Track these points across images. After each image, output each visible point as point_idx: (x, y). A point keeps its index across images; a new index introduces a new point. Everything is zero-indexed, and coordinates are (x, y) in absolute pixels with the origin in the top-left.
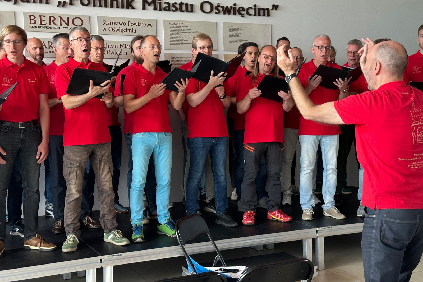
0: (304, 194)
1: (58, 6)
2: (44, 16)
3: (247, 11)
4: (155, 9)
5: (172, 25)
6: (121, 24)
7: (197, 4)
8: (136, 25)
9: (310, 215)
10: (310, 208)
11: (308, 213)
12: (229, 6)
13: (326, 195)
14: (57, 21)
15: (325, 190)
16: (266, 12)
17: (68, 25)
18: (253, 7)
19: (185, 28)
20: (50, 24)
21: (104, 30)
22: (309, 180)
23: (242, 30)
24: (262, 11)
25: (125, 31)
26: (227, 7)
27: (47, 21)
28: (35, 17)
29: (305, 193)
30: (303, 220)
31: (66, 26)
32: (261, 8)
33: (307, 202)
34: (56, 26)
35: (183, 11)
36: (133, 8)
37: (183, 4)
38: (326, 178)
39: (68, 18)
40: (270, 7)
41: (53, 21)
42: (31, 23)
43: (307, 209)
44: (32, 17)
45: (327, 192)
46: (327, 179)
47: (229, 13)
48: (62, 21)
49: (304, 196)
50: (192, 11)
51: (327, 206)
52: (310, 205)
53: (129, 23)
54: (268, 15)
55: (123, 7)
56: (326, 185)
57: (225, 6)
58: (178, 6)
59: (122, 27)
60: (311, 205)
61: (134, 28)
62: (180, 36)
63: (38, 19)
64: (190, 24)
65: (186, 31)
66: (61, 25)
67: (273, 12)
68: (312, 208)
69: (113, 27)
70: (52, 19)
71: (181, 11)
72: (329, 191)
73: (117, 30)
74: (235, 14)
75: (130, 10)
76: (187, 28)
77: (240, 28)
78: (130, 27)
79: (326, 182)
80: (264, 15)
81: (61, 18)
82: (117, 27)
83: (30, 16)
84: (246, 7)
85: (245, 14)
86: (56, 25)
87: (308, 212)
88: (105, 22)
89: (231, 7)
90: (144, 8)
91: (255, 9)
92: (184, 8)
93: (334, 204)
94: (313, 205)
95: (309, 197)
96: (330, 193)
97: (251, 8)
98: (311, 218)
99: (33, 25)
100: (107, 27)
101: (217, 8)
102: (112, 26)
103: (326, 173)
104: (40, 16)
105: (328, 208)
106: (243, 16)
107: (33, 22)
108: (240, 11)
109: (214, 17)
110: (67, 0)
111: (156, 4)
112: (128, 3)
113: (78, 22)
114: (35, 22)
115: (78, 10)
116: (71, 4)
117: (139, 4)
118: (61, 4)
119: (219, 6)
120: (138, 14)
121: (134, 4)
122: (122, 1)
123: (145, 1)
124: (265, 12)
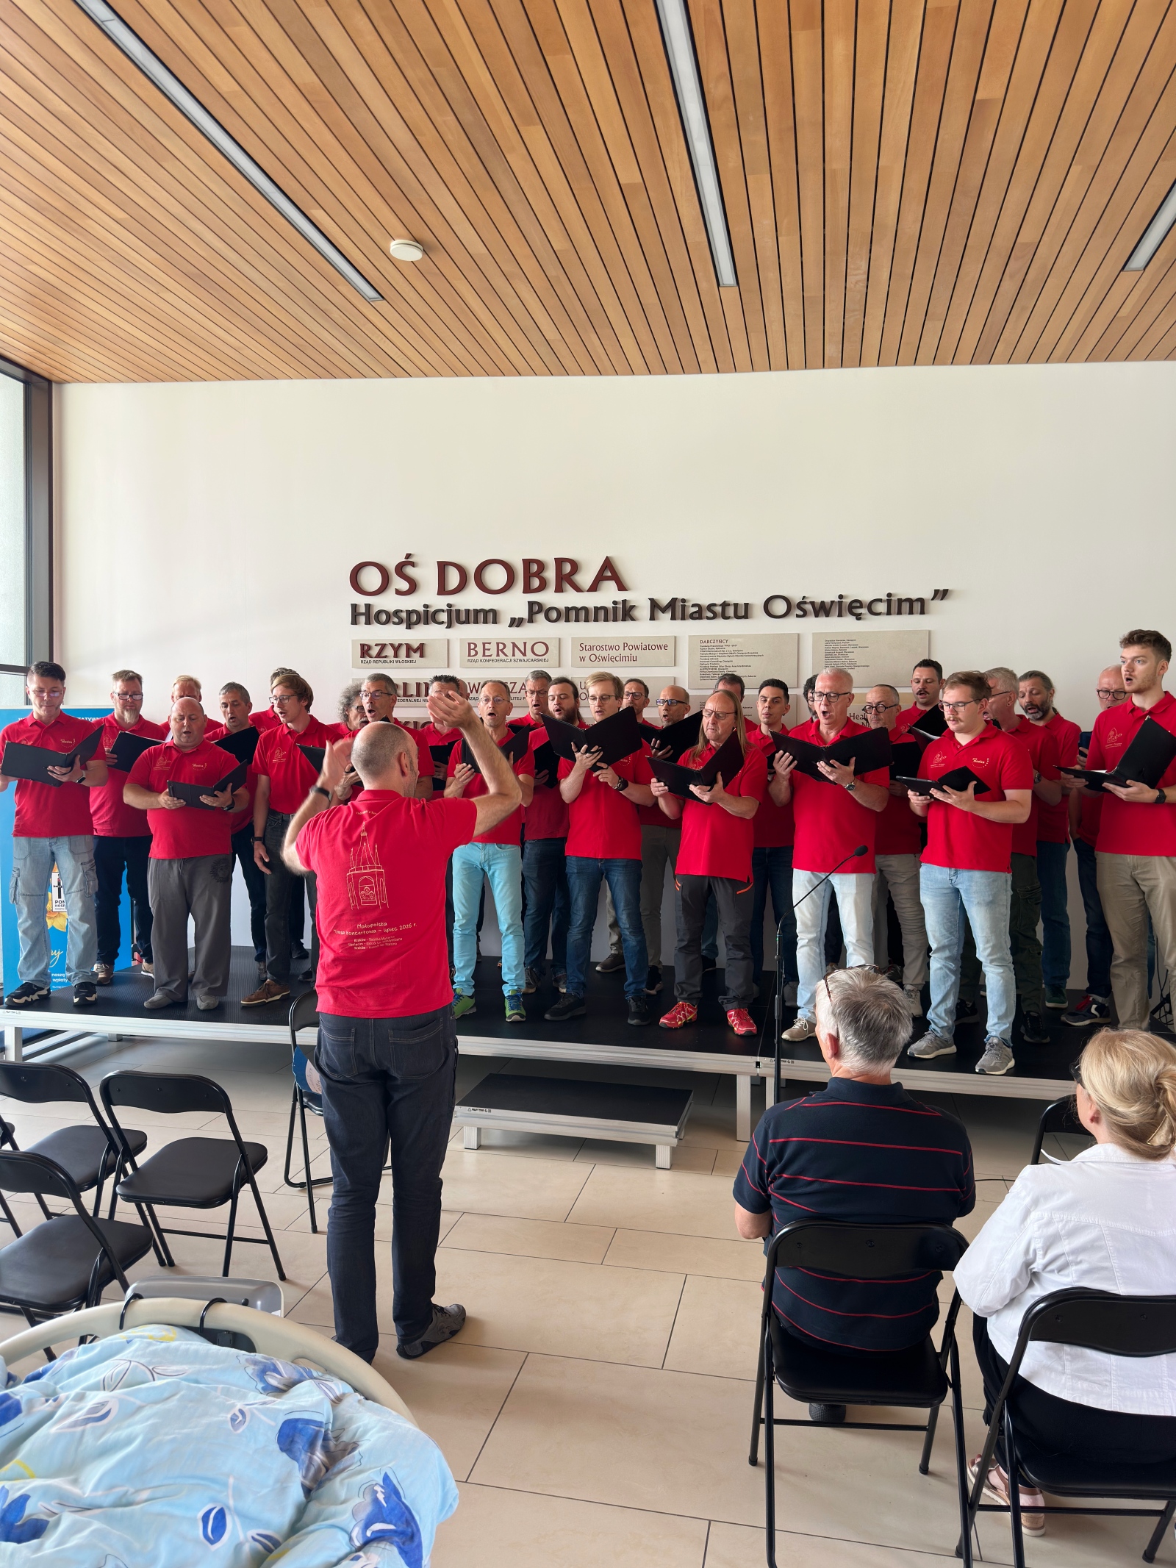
1: (510, 626)
2: (490, 643)
3: (870, 607)
4: (673, 618)
5: (705, 644)
6: (611, 648)
7: (758, 602)
8: (637, 648)
10: (806, 1017)
12: (827, 599)
14: (509, 650)
16: (917, 605)
17: (524, 654)
18: (885, 598)
19: (731, 649)
20: (498, 655)
21: (582, 659)
23: (855, 646)
24: (905, 605)
25: (618, 659)
26: (823, 602)
27: (494, 651)
28: (476, 646)
31: (522, 657)
32: (904, 598)
34: (506, 658)
35: (728, 618)
36: (633, 619)
37: (729, 605)
39: (525, 643)
40: (927, 595)
41: (502, 651)
42: (469, 655)
44: (472, 646)
47: (827, 615)
48: (516, 649)
50: (746, 616)
53: (625, 645)
54: (922, 612)
55: (615, 620)
57: (818, 600)
58: (719, 609)
59: (613, 653)
60: (812, 1011)
61: (634, 653)
62: (721, 664)
63: (480, 649)
64: (740, 640)
65: (732, 654)
66: (514, 655)
67: (934, 605)
69: (598, 653)
70: (501, 647)
71: (725, 617)
73: (604, 659)
74: (841, 615)
75: (629, 623)
76: (735, 648)
77: (851, 643)
78: (627, 653)
80: (911, 612)
81: (514, 645)
82: (604, 653)
83: (469, 644)
84: (866, 598)
85: (865, 614)
86: (506, 656)
87: (799, 1024)
88: (583, 646)
89: (832, 602)
90: (652, 618)
91: (889, 602)
92: (731, 611)
95: (808, 996)
97: (880, 600)
99: (475, 658)
100: (586, 654)
101: (799, 606)
102: (595, 652)
104: (484, 644)
106: (859, 617)
107: (473, 653)
108: (853, 608)
109: (793, 625)
110: (525, 615)
111: (676, 609)
112: (625, 612)
113: (540, 649)
114: (477, 653)
115: (542, 629)
116: (531, 620)
117: (643, 611)
118: (516, 622)
119: (805, 603)
120: (641, 629)
121: (636, 613)
122: (615, 609)
123: (654, 605)
124: (915, 606)
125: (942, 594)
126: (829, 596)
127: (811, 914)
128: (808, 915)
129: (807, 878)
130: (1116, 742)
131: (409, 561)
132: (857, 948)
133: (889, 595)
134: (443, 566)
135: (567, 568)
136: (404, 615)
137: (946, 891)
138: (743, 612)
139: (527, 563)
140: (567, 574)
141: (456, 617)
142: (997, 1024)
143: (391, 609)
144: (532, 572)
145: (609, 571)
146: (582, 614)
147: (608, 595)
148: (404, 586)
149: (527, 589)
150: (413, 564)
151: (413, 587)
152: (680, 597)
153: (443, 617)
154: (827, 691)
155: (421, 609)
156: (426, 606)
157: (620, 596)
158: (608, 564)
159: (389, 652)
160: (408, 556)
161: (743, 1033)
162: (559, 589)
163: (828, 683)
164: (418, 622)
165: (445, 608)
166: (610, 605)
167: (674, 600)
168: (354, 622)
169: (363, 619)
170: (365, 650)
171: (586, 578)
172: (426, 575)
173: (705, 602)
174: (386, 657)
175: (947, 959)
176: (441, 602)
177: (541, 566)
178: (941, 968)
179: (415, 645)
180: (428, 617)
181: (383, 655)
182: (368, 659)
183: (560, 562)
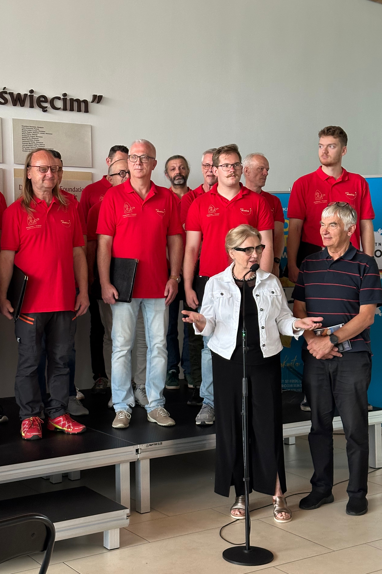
0: (118, 389)
3: (52, 102)
9: (124, 420)
10: (125, 409)
11: (122, 417)
12: (22, 93)
13: (151, 389)
15: (149, 382)
16: (83, 105)
18: (62, 97)
22: (125, 366)
23: (43, 132)
24: (75, 104)
26: (19, 94)
29: (119, 386)
30: (113, 428)
33: (122, 401)
38: (150, 363)
40: (89, 99)
43: (122, 410)
45: (152, 385)
46: (152, 365)
47: (22, 105)
49: (118, 392)
51: (151, 406)
52: (126, 404)
54: (87, 111)
56: (150, 373)
60: (129, 404)
67: (93, 106)
68: (129, 408)
72: (154, 384)
74: (32, 106)
77: (40, 129)
79: (150, 369)
80: (79, 110)
84: (50, 96)
85: (49, 108)
87: (122, 415)
89: (26, 95)
91: (65, 100)
93: (161, 402)
94: (131, 405)
95: (125, 393)
96: (157, 387)
98: (125, 425)
103: (150, 355)
105: (152, 410)
126: (24, 91)
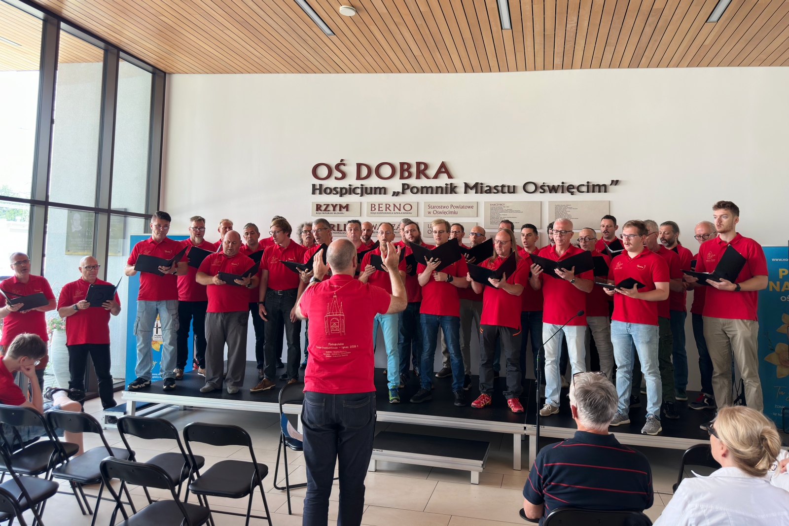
0: (547, 387)
1: (393, 196)
2: (382, 204)
3: (578, 188)
4: (476, 192)
5: (493, 206)
6: (444, 207)
7: (520, 185)
8: (458, 207)
10: (550, 403)
11: (545, 408)
14: (392, 208)
16: (603, 188)
17: (400, 210)
18: (586, 184)
19: (506, 208)
20: (386, 210)
21: (429, 213)
23: (571, 208)
24: (597, 188)
25: (448, 213)
26: (553, 186)
27: (384, 208)
28: (375, 205)
31: (399, 212)
32: (596, 184)
33: (549, 396)
34: (390, 212)
35: (505, 193)
36: (456, 193)
37: (505, 186)
39: (400, 204)
40: (608, 183)
43: (547, 403)
44: (373, 206)
47: (556, 192)
48: (395, 207)
49: (548, 390)
50: (514, 192)
52: (551, 400)
53: (452, 206)
54: (605, 191)
55: (446, 193)
57: (551, 185)
58: (500, 188)
59: (445, 210)
60: (553, 400)
61: (456, 210)
62: (501, 216)
63: (377, 207)
64: (510, 204)
65: (507, 211)
66: (394, 210)
67: (611, 188)
68: (554, 403)
69: (437, 210)
70: (388, 206)
71: (503, 192)
73: (441, 213)
74: (563, 192)
75: (454, 195)
76: (508, 208)
77: (569, 206)
78: (452, 210)
80: (600, 192)
81: (395, 205)
82: (441, 210)
83: (372, 205)
84: (576, 184)
85: (576, 192)
88: (430, 206)
89: (559, 186)
90: (466, 192)
91: (588, 186)
92: (506, 189)
94: (555, 401)
95: (551, 391)
97: (583, 185)
99: (374, 212)
100: (432, 210)
101: (542, 187)
102: (436, 209)
104: (379, 205)
106: (572, 193)
107: (373, 209)
108: (569, 189)
109: (538, 197)
110: (401, 190)
111: (478, 188)
112: (452, 189)
113: (408, 207)
114: (375, 209)
115: (409, 197)
116: (403, 193)
117: (461, 189)
118: (396, 194)
119: (544, 186)
120: (460, 198)
121: (457, 190)
122: (446, 188)
123: (467, 186)
124: (601, 188)
125: (615, 183)
126: (557, 183)
127: (552, 348)
128: (551, 348)
129: (550, 328)
130: (712, 259)
131: (342, 163)
132: (577, 366)
133: (588, 182)
134: (359, 166)
135: (422, 167)
136: (339, 190)
137: (624, 336)
138: (512, 190)
139: (402, 164)
140: (422, 170)
141: (365, 191)
142: (652, 408)
143: (332, 187)
144: (405, 169)
145: (444, 169)
146: (430, 190)
147: (443, 181)
148: (340, 175)
149: (402, 177)
150: (344, 165)
151: (344, 176)
152: (480, 182)
153: (359, 191)
154: (560, 229)
155: (348, 187)
156: (350, 185)
157: (449, 181)
158: (443, 165)
159: (331, 208)
160: (342, 160)
161: (516, 411)
162: (418, 177)
163: (561, 226)
164: (346, 193)
165: (360, 186)
166: (444, 186)
167: (477, 184)
168: (314, 193)
169: (318, 192)
170: (318, 207)
171: (432, 172)
172: (351, 170)
173: (493, 185)
174: (329, 211)
175: (626, 372)
176: (357, 183)
177: (409, 166)
178: (622, 377)
179: (344, 205)
180: (351, 191)
181: (328, 209)
182: (320, 212)
183: (418, 164)
